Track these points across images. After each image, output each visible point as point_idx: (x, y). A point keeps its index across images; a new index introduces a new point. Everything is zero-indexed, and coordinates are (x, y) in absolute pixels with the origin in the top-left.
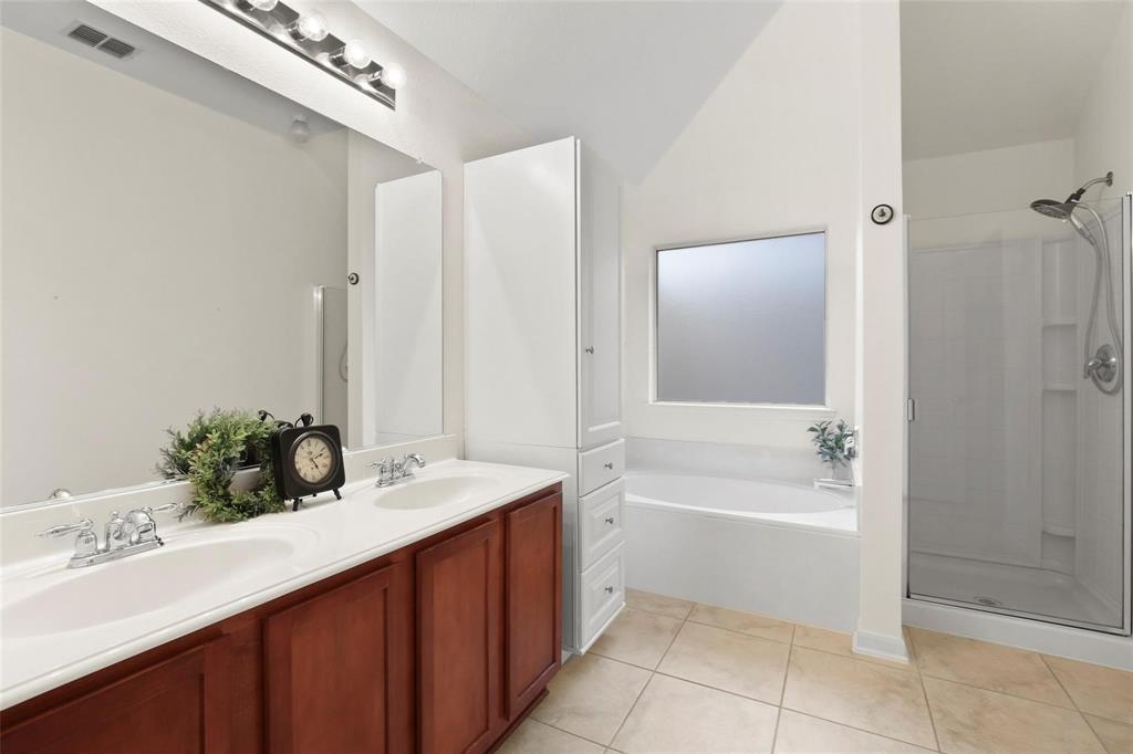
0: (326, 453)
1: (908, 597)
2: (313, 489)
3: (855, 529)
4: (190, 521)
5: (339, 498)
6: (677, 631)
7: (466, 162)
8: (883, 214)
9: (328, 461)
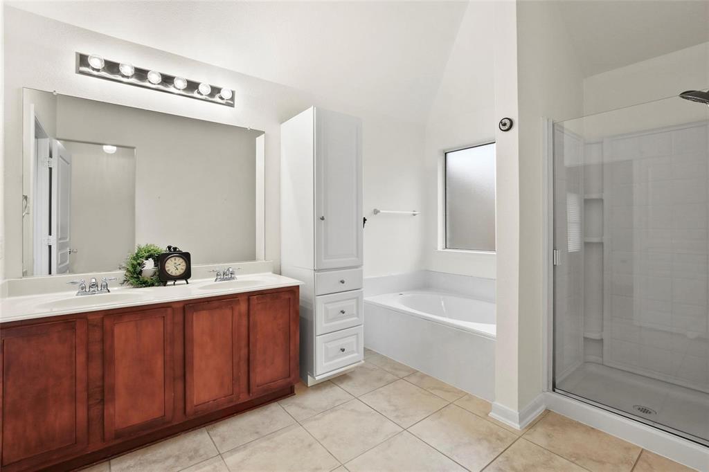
0: (184, 264)
1: (554, 391)
2: (175, 278)
3: (495, 334)
4: (124, 287)
5: (188, 283)
6: (389, 383)
7: (281, 123)
8: (505, 125)
9: (184, 268)
